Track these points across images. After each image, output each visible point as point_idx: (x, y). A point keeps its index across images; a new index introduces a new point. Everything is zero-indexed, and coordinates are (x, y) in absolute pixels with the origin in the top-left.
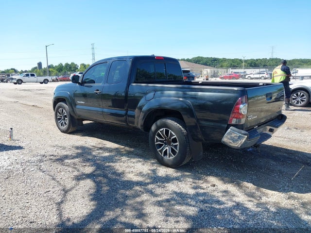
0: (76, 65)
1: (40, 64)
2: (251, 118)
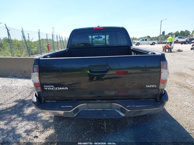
0: (189, 32)
1: (164, 33)
2: (52, 88)
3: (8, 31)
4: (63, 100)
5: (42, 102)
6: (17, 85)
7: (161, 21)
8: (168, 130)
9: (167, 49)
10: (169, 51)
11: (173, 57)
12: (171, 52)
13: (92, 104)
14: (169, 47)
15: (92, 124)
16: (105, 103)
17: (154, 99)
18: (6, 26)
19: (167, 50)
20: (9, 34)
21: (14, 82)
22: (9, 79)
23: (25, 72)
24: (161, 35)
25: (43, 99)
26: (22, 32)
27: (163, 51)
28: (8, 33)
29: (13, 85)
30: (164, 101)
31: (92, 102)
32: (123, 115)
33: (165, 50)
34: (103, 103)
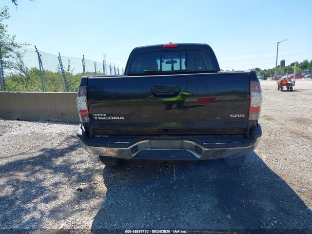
1: (283, 62)
2: (104, 118)
3: (39, 57)
4: (118, 135)
5: (91, 137)
6: (51, 131)
7: (278, 43)
8: (267, 187)
9: (284, 85)
10: (288, 89)
11: (293, 97)
12: (291, 90)
13: (157, 141)
14: (289, 83)
15: (158, 178)
16: (174, 140)
17: (242, 136)
18: (36, 48)
19: (285, 88)
20: (40, 61)
21: (47, 128)
22: (40, 123)
23: (62, 114)
24: (279, 66)
25: (91, 133)
26: (59, 58)
27: (279, 89)
28: (40, 59)
29: (46, 131)
30: (255, 136)
31: (156, 138)
32: (199, 157)
33: (282, 88)
34: (172, 140)
